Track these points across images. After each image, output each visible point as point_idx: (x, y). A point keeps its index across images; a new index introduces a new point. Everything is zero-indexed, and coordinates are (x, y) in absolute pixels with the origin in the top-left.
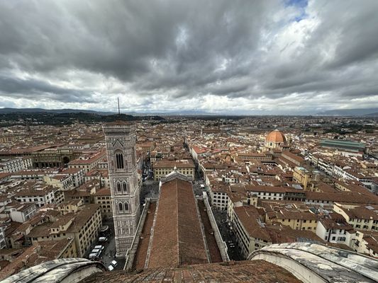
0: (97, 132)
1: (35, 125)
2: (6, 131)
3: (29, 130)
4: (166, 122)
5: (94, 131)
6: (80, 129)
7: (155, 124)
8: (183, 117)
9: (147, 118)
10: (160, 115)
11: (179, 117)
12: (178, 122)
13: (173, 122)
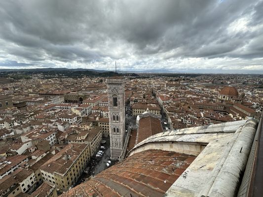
0: (97, 83)
1: (64, 78)
2: (50, 81)
3: (61, 81)
4: (140, 78)
5: (95, 82)
6: (87, 81)
7: (132, 79)
8: (152, 74)
9: (127, 74)
10: (136, 73)
11: (149, 74)
12: (148, 77)
13: (144, 78)
